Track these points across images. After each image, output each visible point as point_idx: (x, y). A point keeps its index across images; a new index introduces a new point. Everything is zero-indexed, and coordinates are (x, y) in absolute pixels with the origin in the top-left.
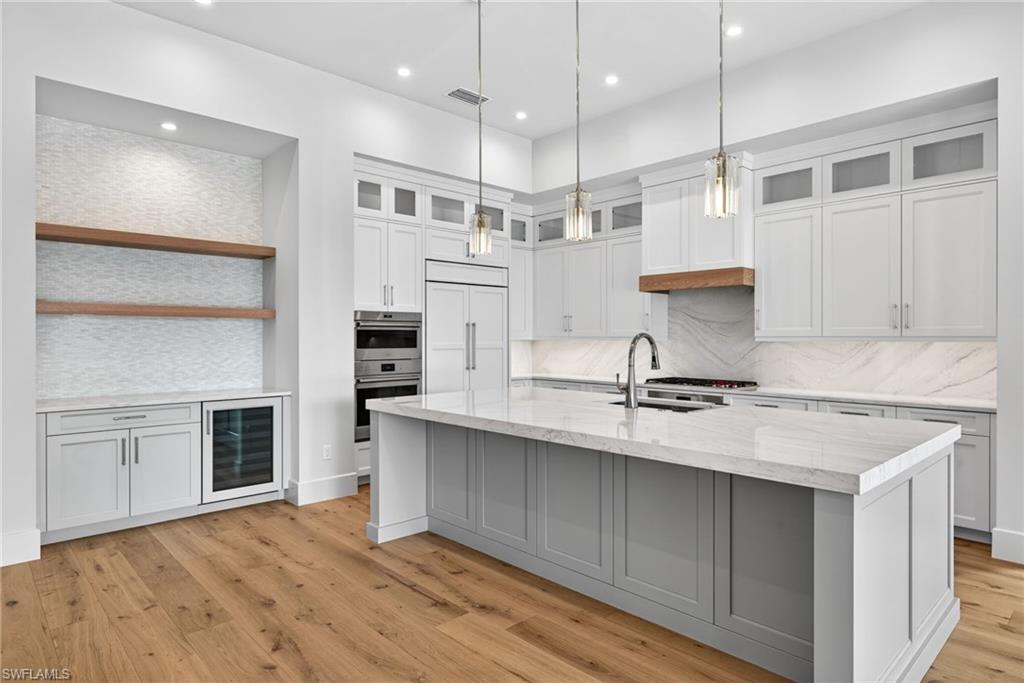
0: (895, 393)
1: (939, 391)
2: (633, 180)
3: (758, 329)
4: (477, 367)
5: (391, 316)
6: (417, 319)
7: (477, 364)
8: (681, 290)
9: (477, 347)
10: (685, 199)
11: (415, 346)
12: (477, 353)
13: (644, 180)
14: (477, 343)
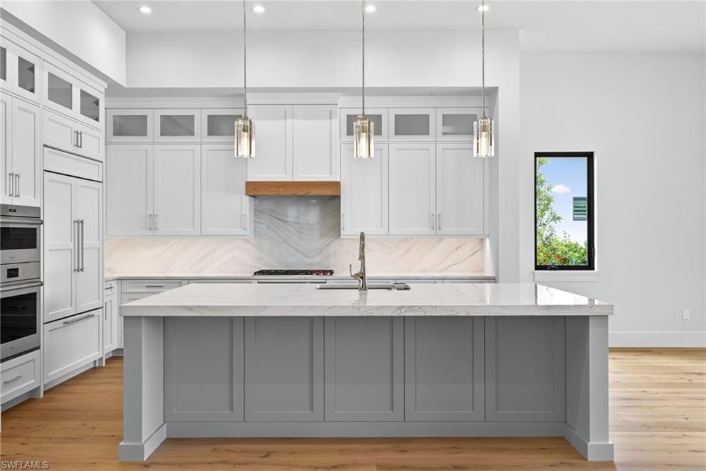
0: (424, 272)
1: (446, 269)
2: (240, 95)
3: (343, 229)
4: (85, 269)
5: (15, 211)
6: (35, 213)
7: (84, 266)
8: (287, 196)
9: (85, 246)
10: (289, 122)
11: (35, 247)
12: (85, 251)
13: (250, 99)
14: (85, 242)
